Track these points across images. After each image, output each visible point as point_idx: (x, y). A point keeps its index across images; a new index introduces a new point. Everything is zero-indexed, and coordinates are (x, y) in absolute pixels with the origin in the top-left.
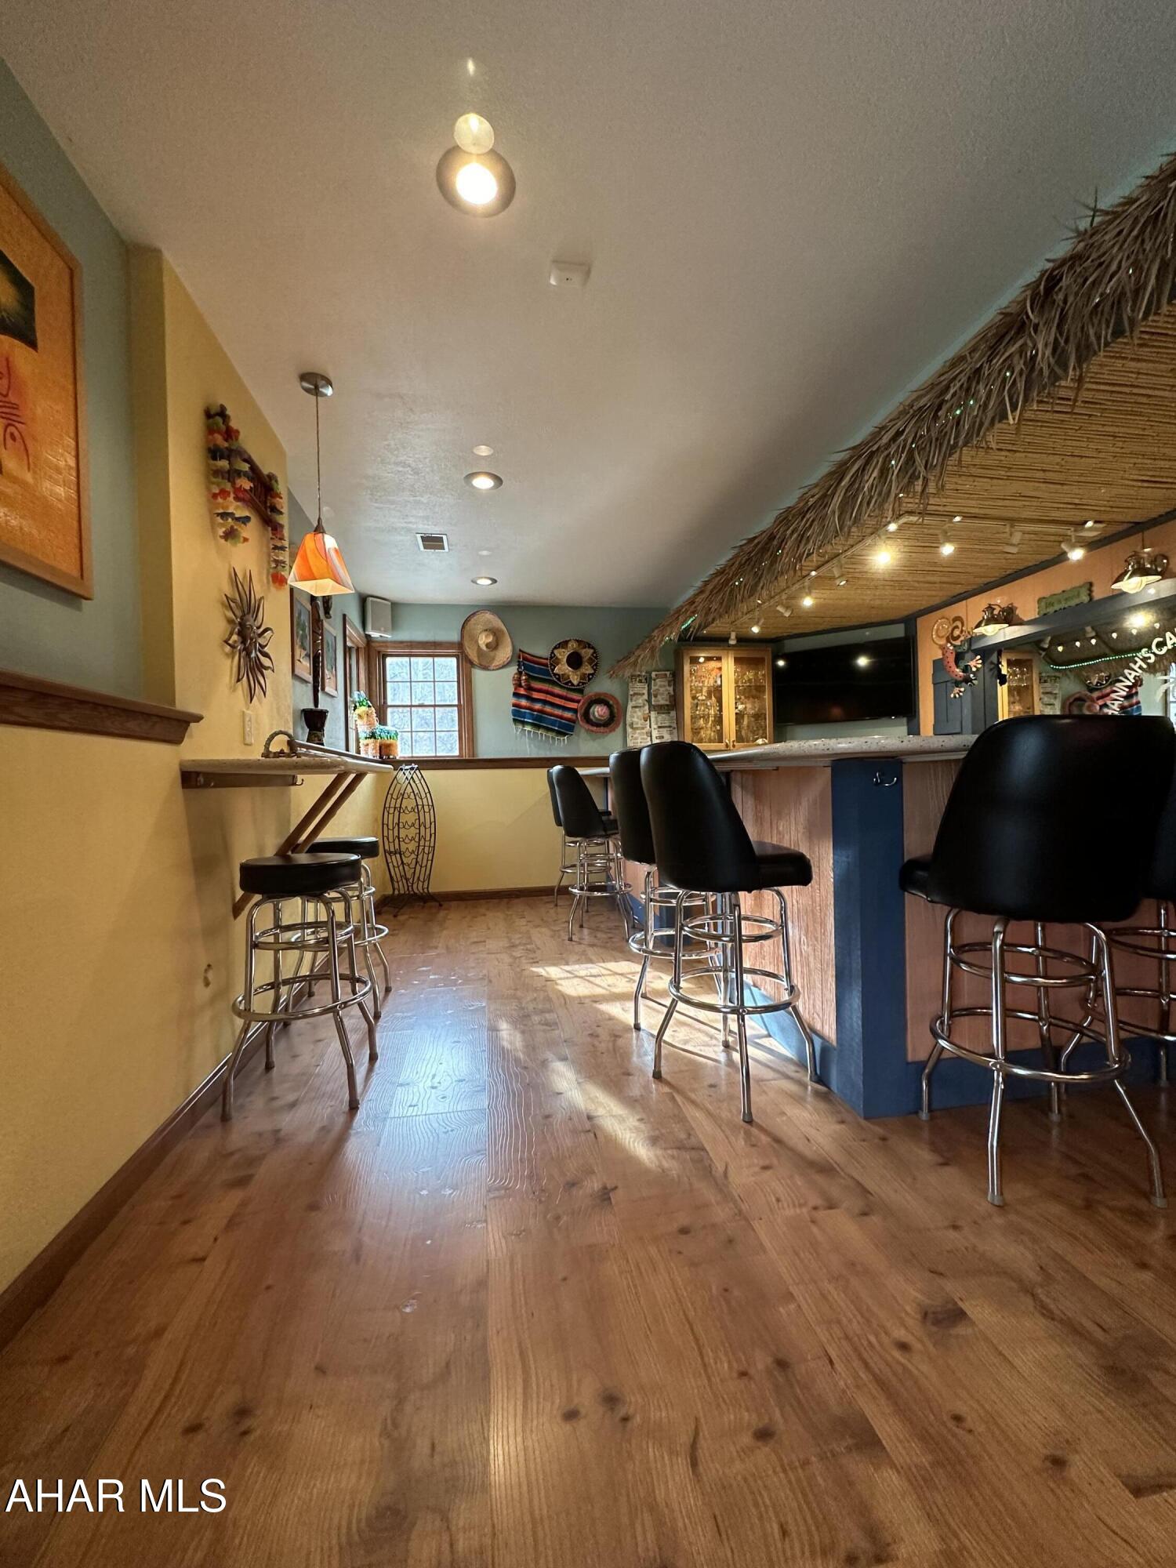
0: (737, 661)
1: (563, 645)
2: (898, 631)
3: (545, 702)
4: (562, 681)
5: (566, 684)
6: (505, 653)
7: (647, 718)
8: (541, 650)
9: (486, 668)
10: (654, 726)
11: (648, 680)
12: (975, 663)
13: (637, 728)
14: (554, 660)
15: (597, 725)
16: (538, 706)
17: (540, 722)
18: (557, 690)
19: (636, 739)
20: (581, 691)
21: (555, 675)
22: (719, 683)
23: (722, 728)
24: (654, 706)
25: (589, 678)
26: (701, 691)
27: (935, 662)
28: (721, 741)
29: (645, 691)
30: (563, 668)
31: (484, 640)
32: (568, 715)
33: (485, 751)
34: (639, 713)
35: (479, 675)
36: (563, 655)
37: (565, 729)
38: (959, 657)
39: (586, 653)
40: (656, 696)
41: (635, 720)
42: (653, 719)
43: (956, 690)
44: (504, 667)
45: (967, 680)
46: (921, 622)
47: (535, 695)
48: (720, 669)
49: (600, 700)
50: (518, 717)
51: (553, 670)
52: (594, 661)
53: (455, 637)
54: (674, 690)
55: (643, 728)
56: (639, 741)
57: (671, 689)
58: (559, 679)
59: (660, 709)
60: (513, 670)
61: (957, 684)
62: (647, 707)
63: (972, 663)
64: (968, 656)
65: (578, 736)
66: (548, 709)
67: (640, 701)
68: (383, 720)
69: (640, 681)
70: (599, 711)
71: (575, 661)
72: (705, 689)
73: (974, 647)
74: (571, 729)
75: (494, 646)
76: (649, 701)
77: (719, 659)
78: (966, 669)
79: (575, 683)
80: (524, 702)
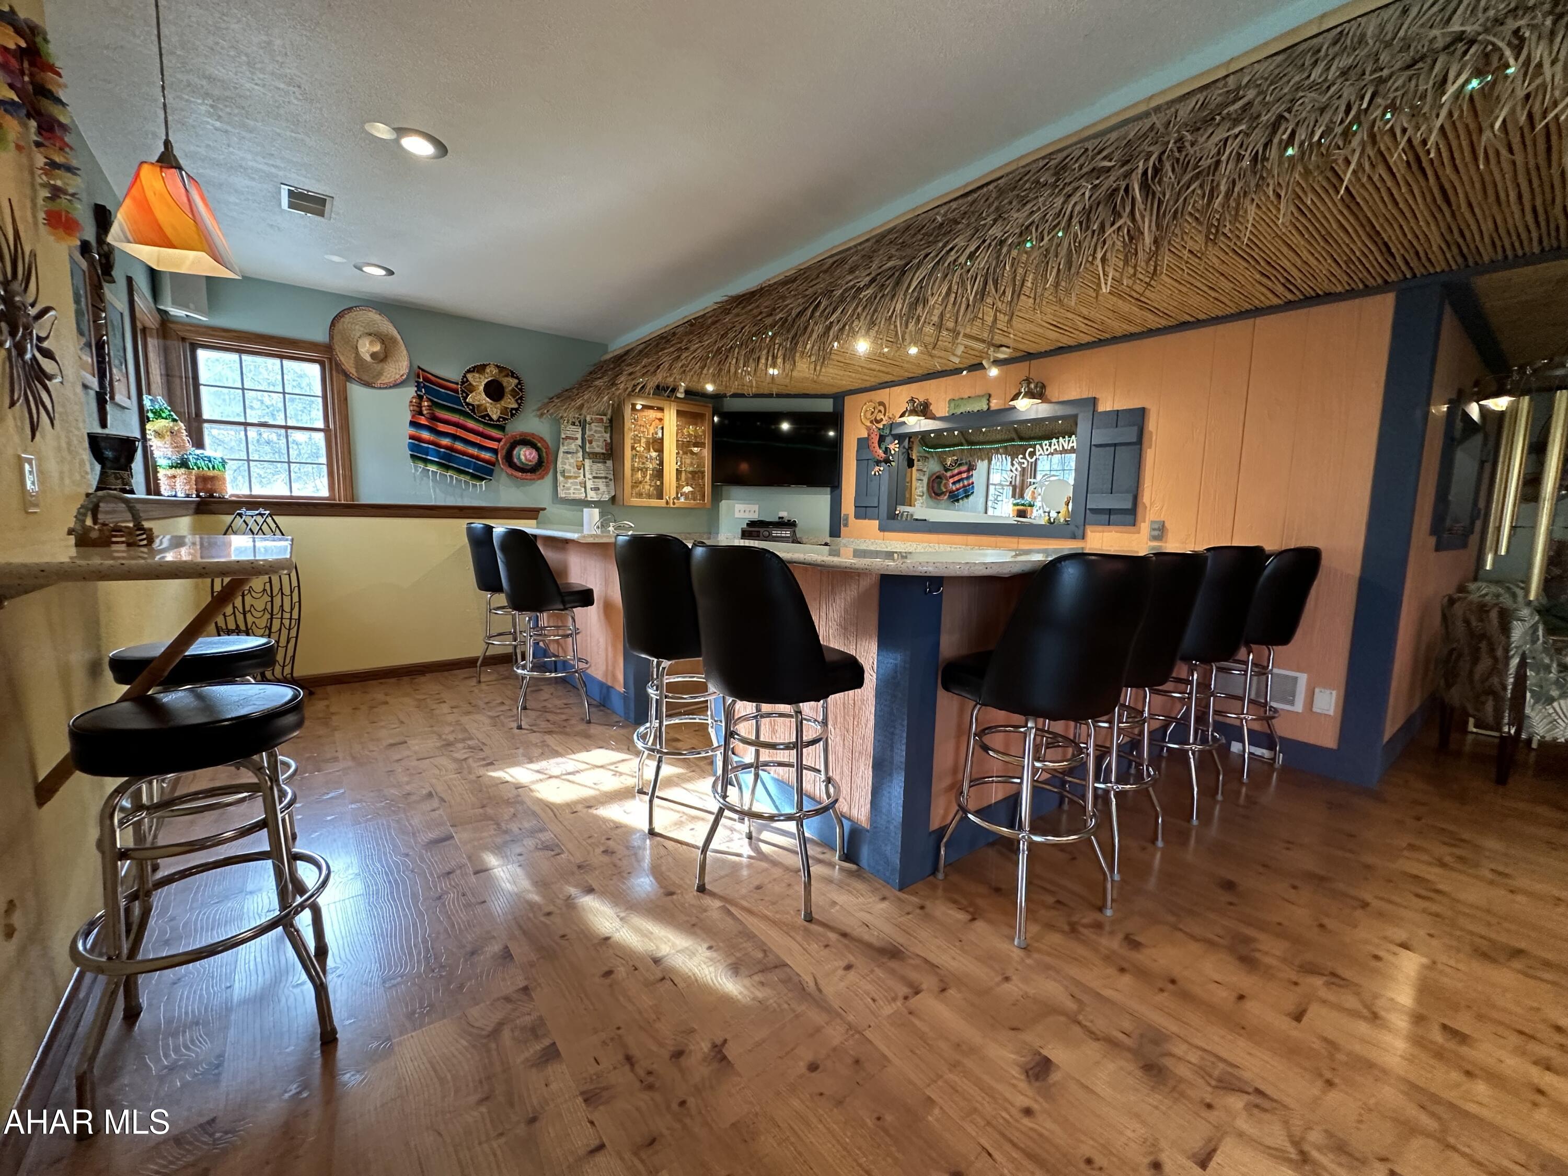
0: (680, 413)
1: (480, 369)
2: (827, 406)
3: (455, 437)
4: (474, 412)
5: (483, 417)
6: (399, 367)
7: (580, 467)
8: (451, 372)
9: (368, 385)
10: (588, 476)
11: (583, 424)
12: (894, 447)
13: (570, 477)
14: (468, 388)
15: (523, 469)
16: (446, 441)
17: (448, 461)
18: (471, 424)
19: (569, 489)
20: (502, 428)
21: (468, 404)
22: (660, 435)
23: (662, 483)
24: (589, 454)
25: (514, 413)
26: (640, 442)
27: (860, 440)
28: (660, 496)
29: (579, 436)
30: (479, 397)
31: (367, 348)
32: (485, 455)
33: (368, 494)
34: (571, 460)
35: (356, 392)
36: (480, 382)
37: (482, 472)
38: (882, 439)
39: (510, 383)
40: (590, 442)
41: (567, 467)
42: (587, 468)
43: (877, 468)
44: (396, 385)
45: (887, 461)
46: (848, 400)
47: (442, 427)
48: (661, 420)
49: (526, 441)
50: (418, 453)
51: (465, 398)
52: (519, 394)
53: (320, 335)
54: (611, 438)
55: (576, 477)
56: (572, 491)
57: (607, 436)
58: (473, 411)
59: (594, 457)
60: (410, 392)
61: (878, 463)
62: (580, 454)
63: (891, 447)
64: (889, 439)
65: (498, 481)
66: (459, 446)
67: (573, 446)
69: (573, 424)
70: (525, 455)
71: (495, 391)
72: (643, 440)
73: (894, 432)
74: (490, 473)
75: (382, 358)
76: (583, 447)
77: (661, 409)
78: (886, 451)
79: (495, 417)
80: (425, 435)
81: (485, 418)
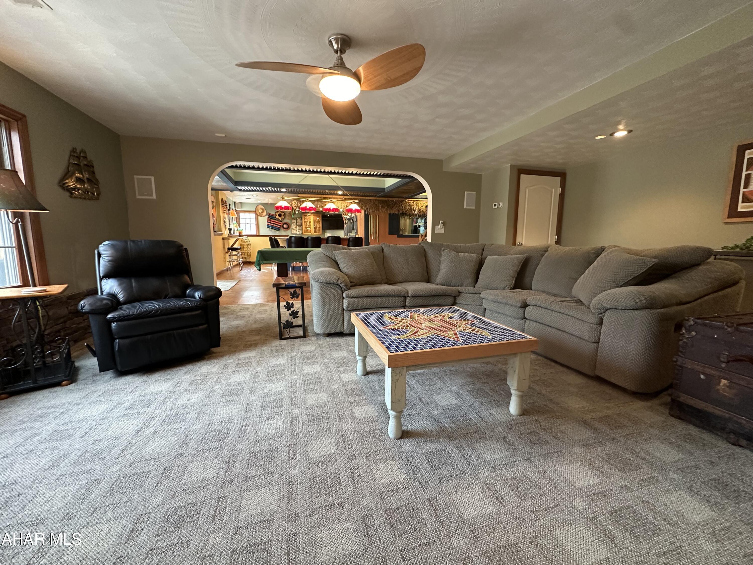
0: (314, 216)
1: (278, 212)
4: (277, 219)
6: (265, 213)
7: (296, 227)
8: (273, 213)
9: (261, 216)
10: (297, 229)
11: (296, 220)
13: (294, 230)
14: (276, 215)
15: (285, 228)
16: (272, 224)
17: (273, 228)
18: (276, 221)
19: (294, 232)
20: (281, 222)
22: (310, 221)
24: (297, 225)
25: (283, 219)
28: (310, 233)
29: (295, 222)
30: (277, 217)
31: (260, 211)
32: (279, 226)
33: (261, 234)
34: (294, 226)
35: (259, 217)
37: (278, 229)
39: (283, 214)
40: (297, 223)
41: (293, 228)
44: (265, 216)
47: (272, 222)
48: (310, 218)
49: (285, 224)
50: (268, 227)
51: (275, 217)
52: (285, 215)
53: (254, 210)
54: (301, 222)
59: (299, 226)
60: (267, 217)
65: (281, 231)
66: (274, 225)
67: (295, 224)
68: (240, 227)
69: (294, 220)
70: (285, 226)
71: (280, 215)
72: (307, 222)
74: (280, 229)
75: (263, 212)
80: (269, 224)
81: (279, 220)
